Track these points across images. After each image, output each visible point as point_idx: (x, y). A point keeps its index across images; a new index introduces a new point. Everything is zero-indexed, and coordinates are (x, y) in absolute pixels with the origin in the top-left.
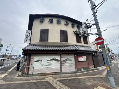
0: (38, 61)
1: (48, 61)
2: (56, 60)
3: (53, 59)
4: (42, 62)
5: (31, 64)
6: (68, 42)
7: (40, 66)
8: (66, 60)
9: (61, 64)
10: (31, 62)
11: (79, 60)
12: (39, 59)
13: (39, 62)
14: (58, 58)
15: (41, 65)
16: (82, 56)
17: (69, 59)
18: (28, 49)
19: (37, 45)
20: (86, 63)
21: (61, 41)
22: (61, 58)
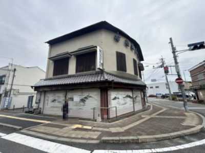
1: (124, 98)
3: (127, 96)
4: (119, 100)
5: (109, 102)
8: (136, 96)
10: (109, 100)
12: (116, 96)
15: (119, 104)
18: (113, 81)
21: (135, 74)
22: (133, 94)
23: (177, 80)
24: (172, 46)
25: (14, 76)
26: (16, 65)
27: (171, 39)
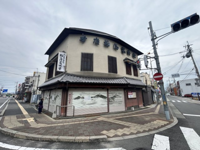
0: (78, 98)
1: (92, 97)
2: (102, 97)
3: (98, 96)
4: (84, 100)
5: (68, 102)
6: (117, 73)
7: (81, 105)
8: (115, 96)
9: (108, 102)
10: (68, 100)
11: (129, 97)
12: (80, 95)
13: (80, 100)
14: (104, 93)
15: (83, 103)
16: (132, 92)
17: (117, 96)
18: (67, 81)
19: (77, 76)
20: (136, 100)
21: (109, 72)
22: (108, 94)
23: (156, 75)
24: (152, 31)
25: (39, 80)
26: (40, 73)
27: (150, 23)
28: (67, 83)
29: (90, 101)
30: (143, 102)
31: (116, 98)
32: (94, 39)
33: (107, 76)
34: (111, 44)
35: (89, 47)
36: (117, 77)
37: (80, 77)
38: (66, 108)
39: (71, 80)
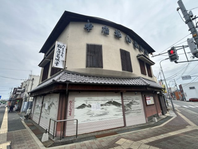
0: (83, 106)
1: (102, 105)
2: (115, 103)
3: (110, 103)
4: (92, 109)
5: (68, 113)
6: (132, 72)
7: (88, 117)
8: (131, 103)
9: (124, 111)
10: (69, 110)
11: (148, 103)
12: (85, 103)
13: (86, 109)
14: (117, 99)
17: (135, 102)
18: (67, 81)
19: (82, 75)
20: (154, 107)
24: (184, 11)
25: (32, 84)
26: (34, 76)
28: (68, 83)
29: (99, 111)
30: (162, 110)
31: (133, 106)
32: (102, 28)
33: (120, 75)
34: (123, 36)
35: (96, 37)
36: (132, 76)
37: (86, 76)
38: (65, 123)
39: (73, 79)
